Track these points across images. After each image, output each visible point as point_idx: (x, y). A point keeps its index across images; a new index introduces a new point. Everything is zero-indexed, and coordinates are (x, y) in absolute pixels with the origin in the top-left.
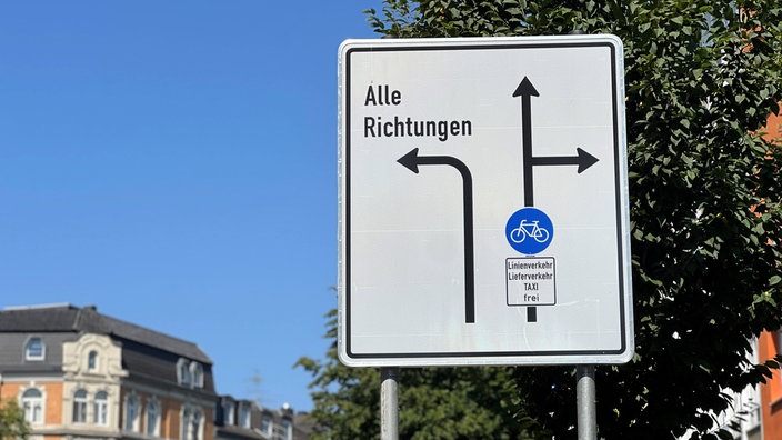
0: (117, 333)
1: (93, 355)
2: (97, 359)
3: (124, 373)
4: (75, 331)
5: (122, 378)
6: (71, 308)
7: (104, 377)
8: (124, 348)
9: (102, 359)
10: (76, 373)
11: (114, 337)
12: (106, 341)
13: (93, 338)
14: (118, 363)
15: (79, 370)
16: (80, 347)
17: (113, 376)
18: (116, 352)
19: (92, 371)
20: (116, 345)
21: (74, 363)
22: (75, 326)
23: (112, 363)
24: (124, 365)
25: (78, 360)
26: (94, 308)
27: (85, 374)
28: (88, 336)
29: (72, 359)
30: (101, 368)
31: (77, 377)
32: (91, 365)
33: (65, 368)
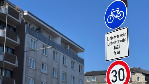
0: (144, 72)
1: (138, 78)
2: (139, 79)
3: (146, 81)
4: (134, 73)
5: (146, 83)
6: (134, 68)
7: (141, 82)
8: (145, 76)
9: (140, 78)
10: (135, 82)
11: (143, 74)
12: (141, 74)
13: (138, 74)
14: (144, 79)
15: (135, 81)
16: (135, 76)
17: (143, 82)
18: (144, 77)
19: (138, 81)
20: (144, 75)
21: (134, 80)
22: (134, 72)
23: (143, 79)
24: (146, 80)
25: (135, 79)
26: (140, 68)
27: (137, 82)
28: (137, 73)
29: (134, 79)
30: (140, 80)
31: (135, 83)
32: (138, 80)
33: (132, 81)
